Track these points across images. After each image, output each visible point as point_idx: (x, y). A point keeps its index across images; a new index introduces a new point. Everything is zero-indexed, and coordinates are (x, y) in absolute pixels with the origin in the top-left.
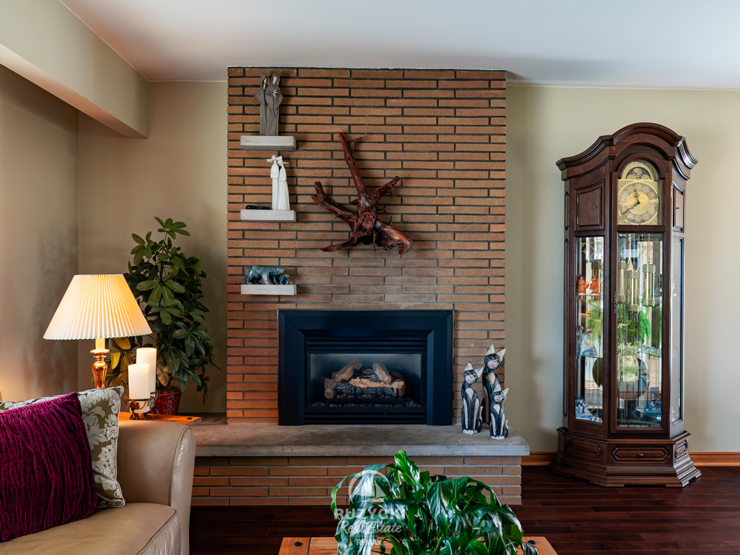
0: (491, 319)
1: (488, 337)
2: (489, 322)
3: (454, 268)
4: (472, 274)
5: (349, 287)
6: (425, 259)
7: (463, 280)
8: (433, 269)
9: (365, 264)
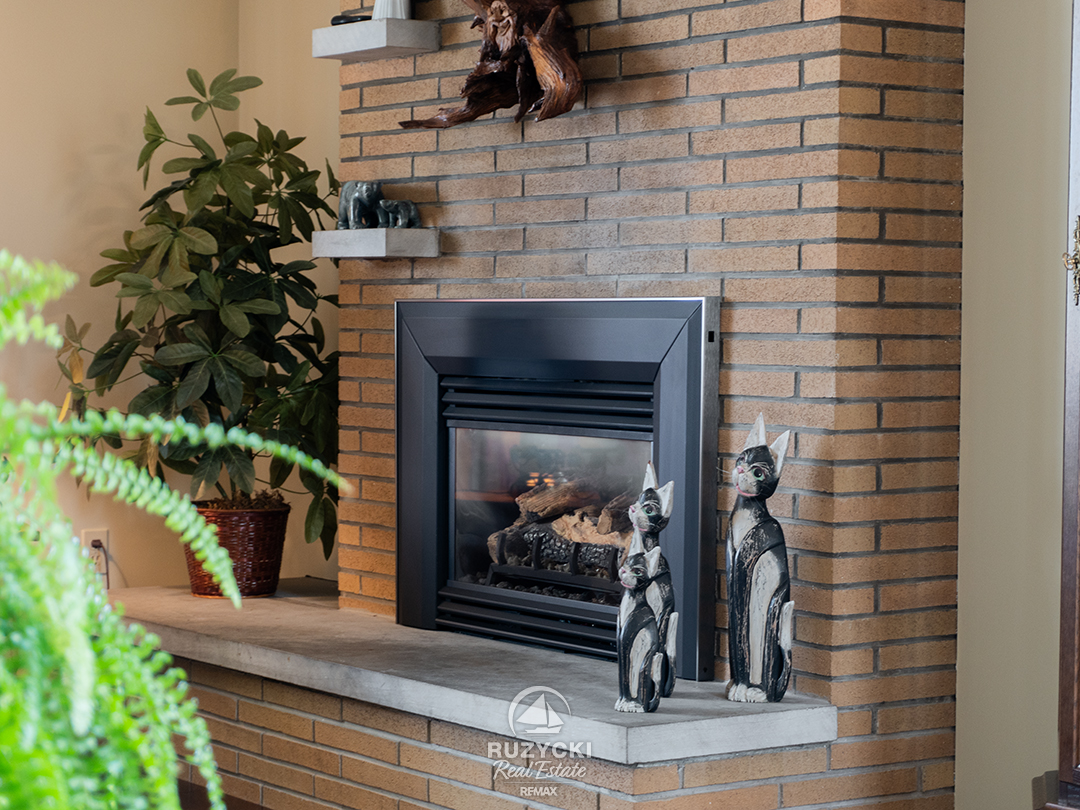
0: (803, 330)
1: (796, 394)
2: (799, 341)
3: (725, 157)
4: (761, 175)
5: (524, 230)
6: (665, 133)
7: (742, 198)
8: (679, 165)
9: (551, 160)
